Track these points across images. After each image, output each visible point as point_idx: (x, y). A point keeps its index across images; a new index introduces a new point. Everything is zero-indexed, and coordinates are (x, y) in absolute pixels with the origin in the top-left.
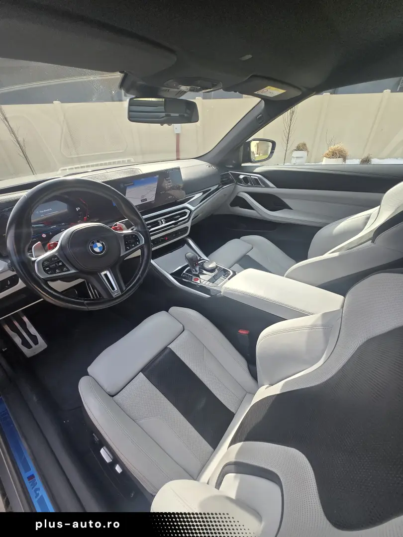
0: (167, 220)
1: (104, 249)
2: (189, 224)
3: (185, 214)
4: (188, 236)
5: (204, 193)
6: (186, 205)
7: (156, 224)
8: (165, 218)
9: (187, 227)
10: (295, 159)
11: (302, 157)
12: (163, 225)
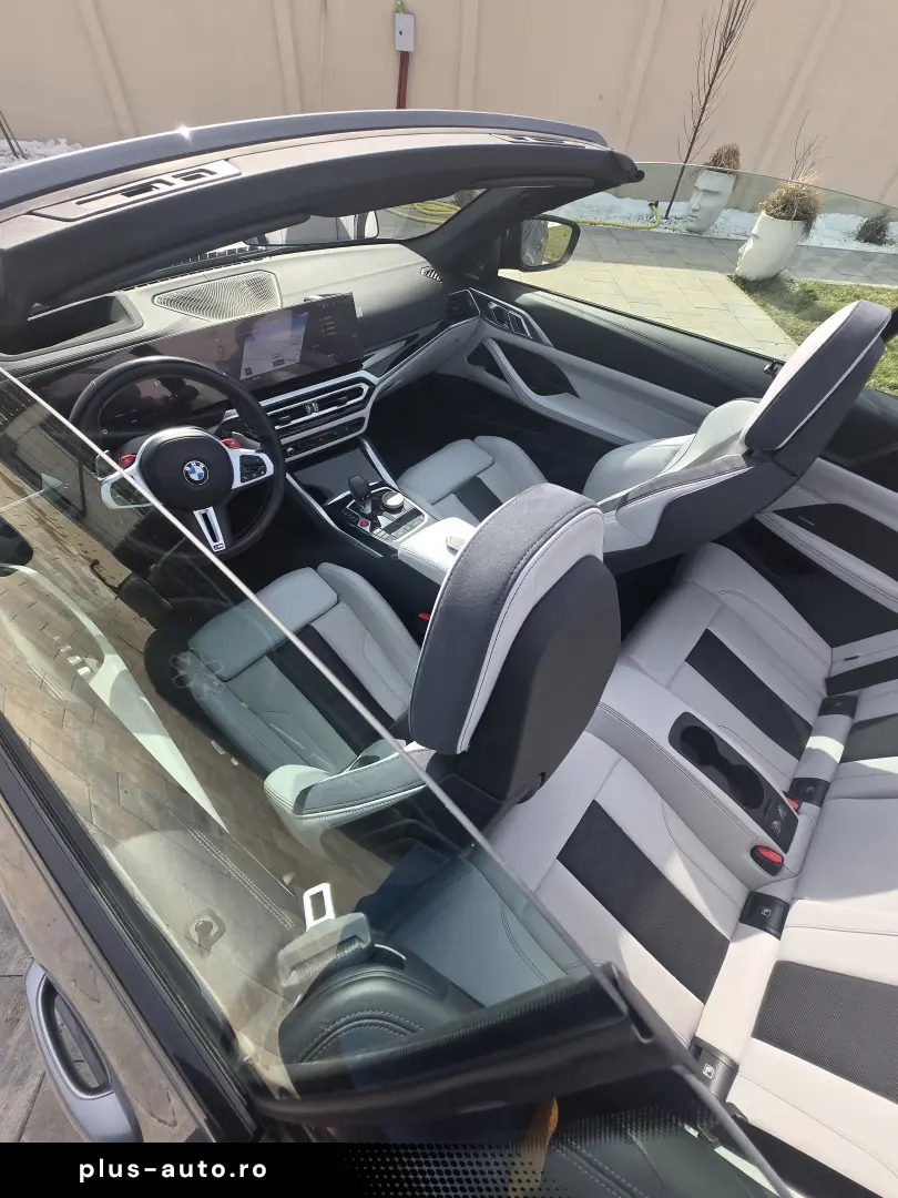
0: (323, 405)
1: (206, 476)
2: (365, 413)
3: (358, 392)
4: (365, 433)
5: (409, 340)
6: (362, 374)
7: (302, 411)
8: (319, 402)
9: (362, 419)
10: (701, 193)
11: (716, 193)
12: (314, 415)
